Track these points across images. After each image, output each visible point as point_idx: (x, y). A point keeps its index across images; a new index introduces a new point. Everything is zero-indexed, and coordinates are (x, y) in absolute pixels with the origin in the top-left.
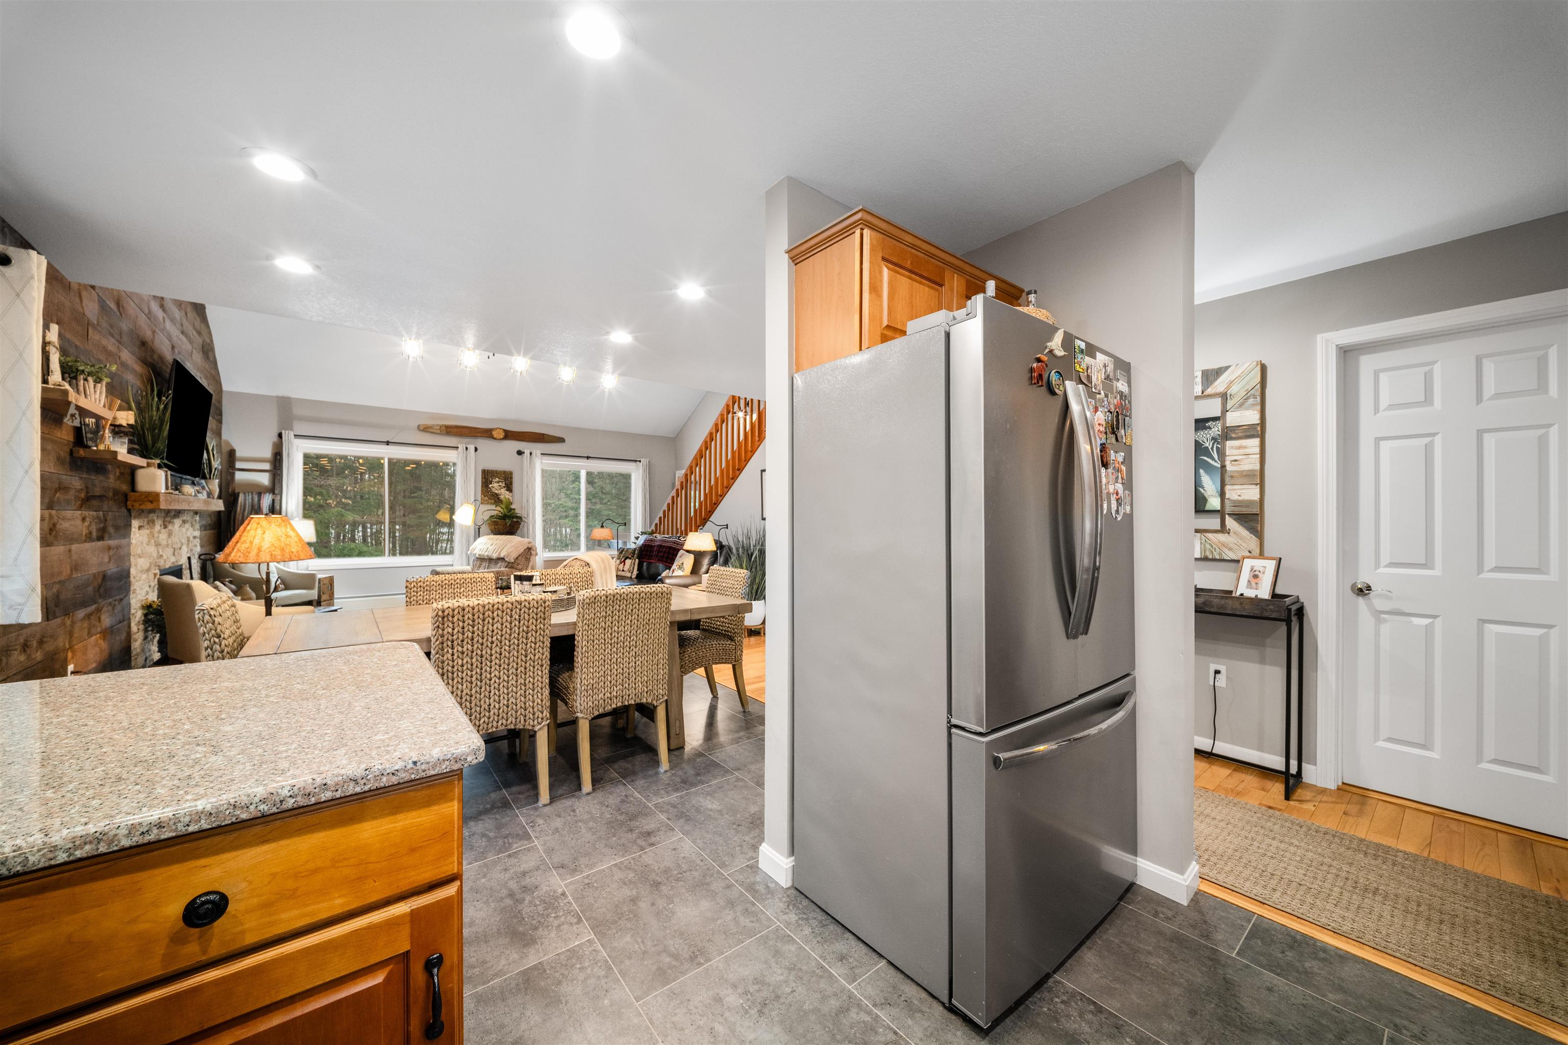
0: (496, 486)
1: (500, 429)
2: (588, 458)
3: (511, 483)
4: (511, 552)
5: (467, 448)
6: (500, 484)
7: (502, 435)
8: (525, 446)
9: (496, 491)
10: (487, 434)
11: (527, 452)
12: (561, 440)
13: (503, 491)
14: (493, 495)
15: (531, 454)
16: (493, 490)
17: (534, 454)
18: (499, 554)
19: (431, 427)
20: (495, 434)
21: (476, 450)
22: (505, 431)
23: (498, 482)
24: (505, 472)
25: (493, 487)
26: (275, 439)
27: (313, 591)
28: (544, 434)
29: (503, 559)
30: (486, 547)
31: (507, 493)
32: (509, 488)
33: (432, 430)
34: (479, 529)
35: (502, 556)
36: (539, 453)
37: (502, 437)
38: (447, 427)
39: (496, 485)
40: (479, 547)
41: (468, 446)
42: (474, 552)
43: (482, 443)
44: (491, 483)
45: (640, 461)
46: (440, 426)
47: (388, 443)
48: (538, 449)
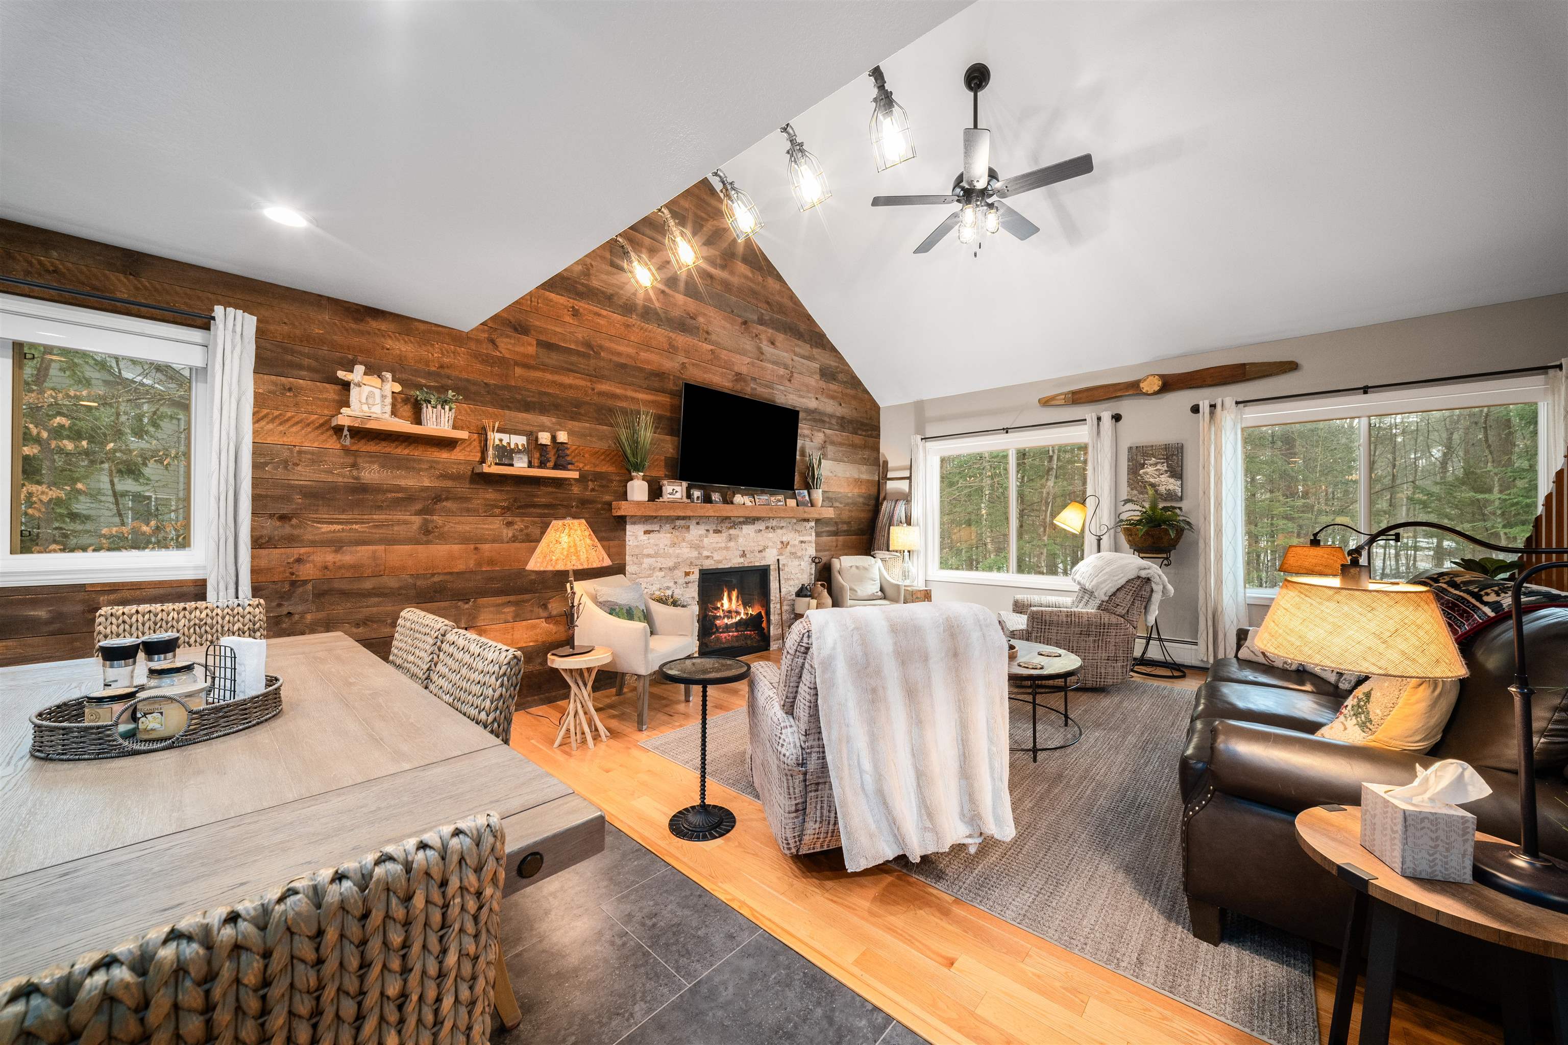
0: (1153, 472)
1: (1154, 375)
2: (1366, 390)
3: (1180, 464)
5: (1099, 419)
6: (1159, 467)
7: (1156, 384)
8: (1203, 397)
9: (1152, 480)
10: (1133, 389)
11: (1206, 405)
12: (1290, 367)
13: (1164, 478)
14: (1147, 486)
15: (1213, 406)
16: (1148, 478)
17: (1221, 406)
19: (1053, 398)
20: (1145, 387)
21: (1117, 418)
22: (1162, 377)
23: (1156, 464)
24: (1166, 447)
25: (1146, 473)
28: (1244, 365)
31: (1172, 480)
32: (1177, 473)
33: (1055, 402)
34: (1099, 540)
36: (1229, 402)
37: (1157, 388)
38: (1074, 393)
39: (1150, 470)
41: (1103, 415)
43: (1126, 407)
44: (1143, 468)
45: (1560, 367)
46: (1065, 394)
47: (1007, 430)
48: (1227, 395)
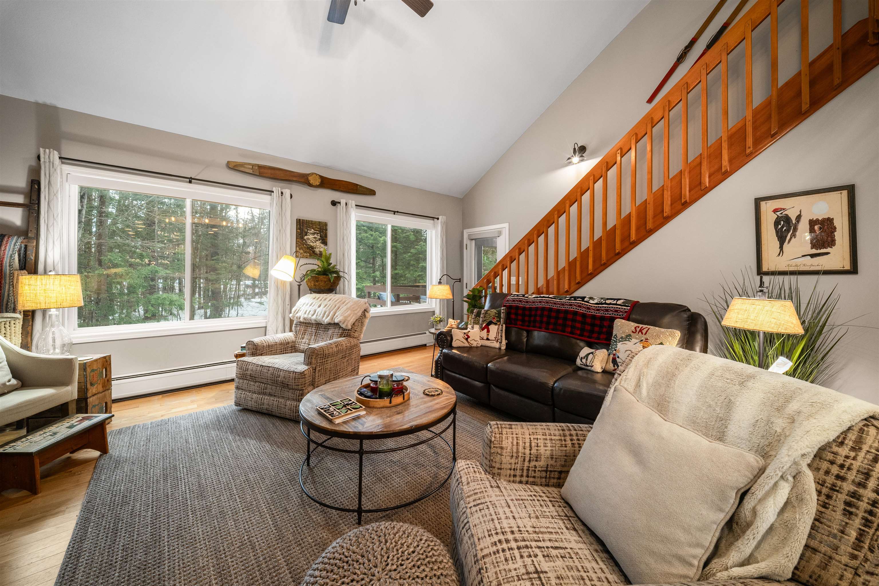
0: (311, 238)
1: (317, 174)
2: (394, 212)
3: (326, 236)
4: (347, 317)
5: (282, 193)
6: (315, 236)
7: (317, 181)
8: (341, 197)
9: (311, 244)
10: (303, 179)
11: (343, 202)
12: (371, 192)
13: (318, 243)
14: (308, 248)
15: (345, 205)
16: (309, 242)
17: (349, 206)
18: (332, 318)
19: (242, 165)
20: (311, 180)
21: (292, 196)
22: (321, 177)
23: (314, 234)
24: (319, 223)
25: (308, 239)
26: (33, 163)
27: (69, 388)
28: (357, 185)
29: (336, 325)
30: (312, 309)
31: (322, 245)
32: (324, 241)
33: (242, 169)
34: (299, 286)
35: (336, 321)
36: (354, 203)
37: (318, 184)
38: (260, 167)
39: (311, 237)
40: (304, 309)
41: (284, 191)
42: (298, 315)
43: (298, 190)
44: (306, 235)
45: (438, 219)
46: (253, 165)
47: (191, 180)
48: (352, 200)
